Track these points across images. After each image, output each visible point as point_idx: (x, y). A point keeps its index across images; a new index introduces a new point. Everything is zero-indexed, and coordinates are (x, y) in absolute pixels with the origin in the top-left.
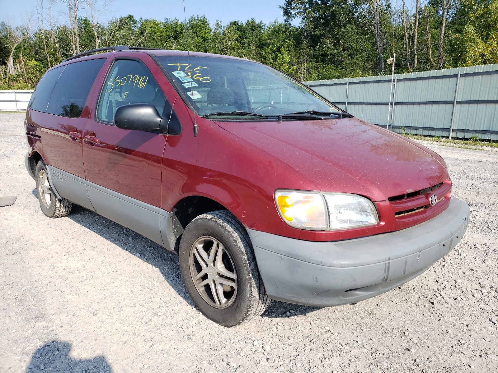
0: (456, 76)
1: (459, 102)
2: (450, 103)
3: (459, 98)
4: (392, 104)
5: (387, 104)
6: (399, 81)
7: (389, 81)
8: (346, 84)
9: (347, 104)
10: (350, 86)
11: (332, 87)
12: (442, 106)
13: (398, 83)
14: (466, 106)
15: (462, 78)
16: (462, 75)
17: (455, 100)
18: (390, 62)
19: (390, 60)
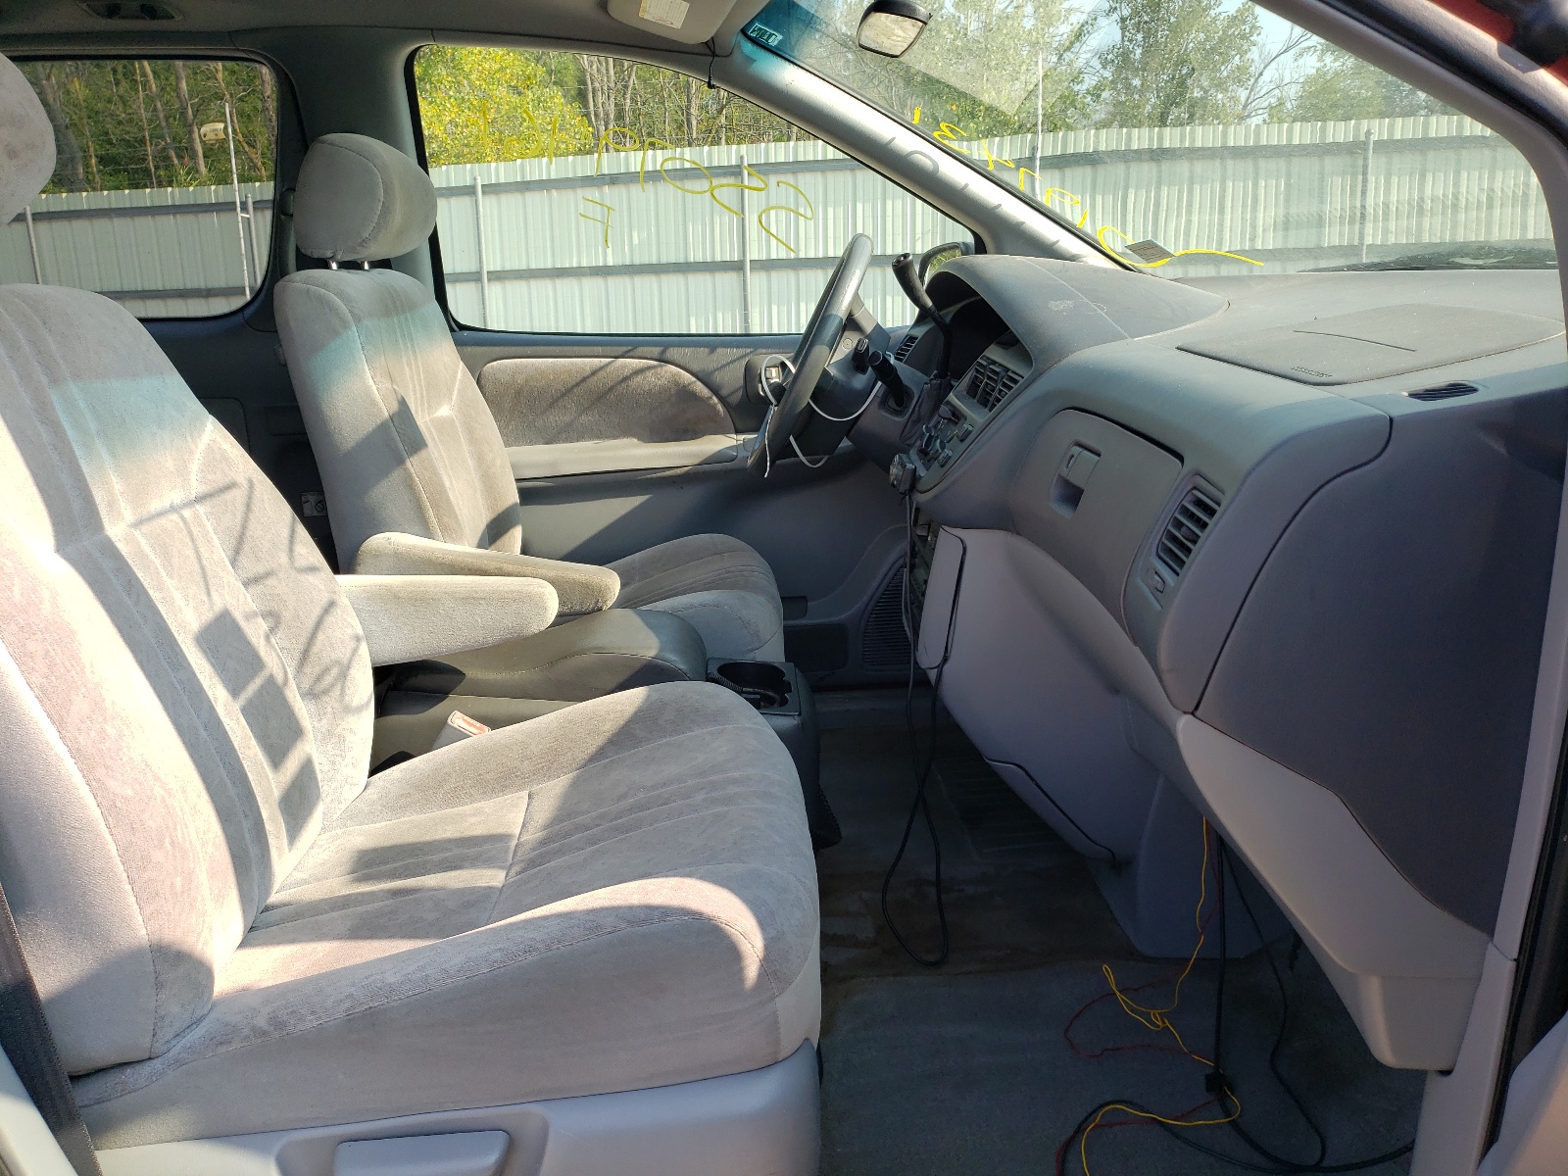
0: (469, 191)
1: (497, 276)
3: (492, 263)
15: (488, 198)
16: (491, 189)
17: (481, 267)
18: (214, 137)
19: (214, 130)
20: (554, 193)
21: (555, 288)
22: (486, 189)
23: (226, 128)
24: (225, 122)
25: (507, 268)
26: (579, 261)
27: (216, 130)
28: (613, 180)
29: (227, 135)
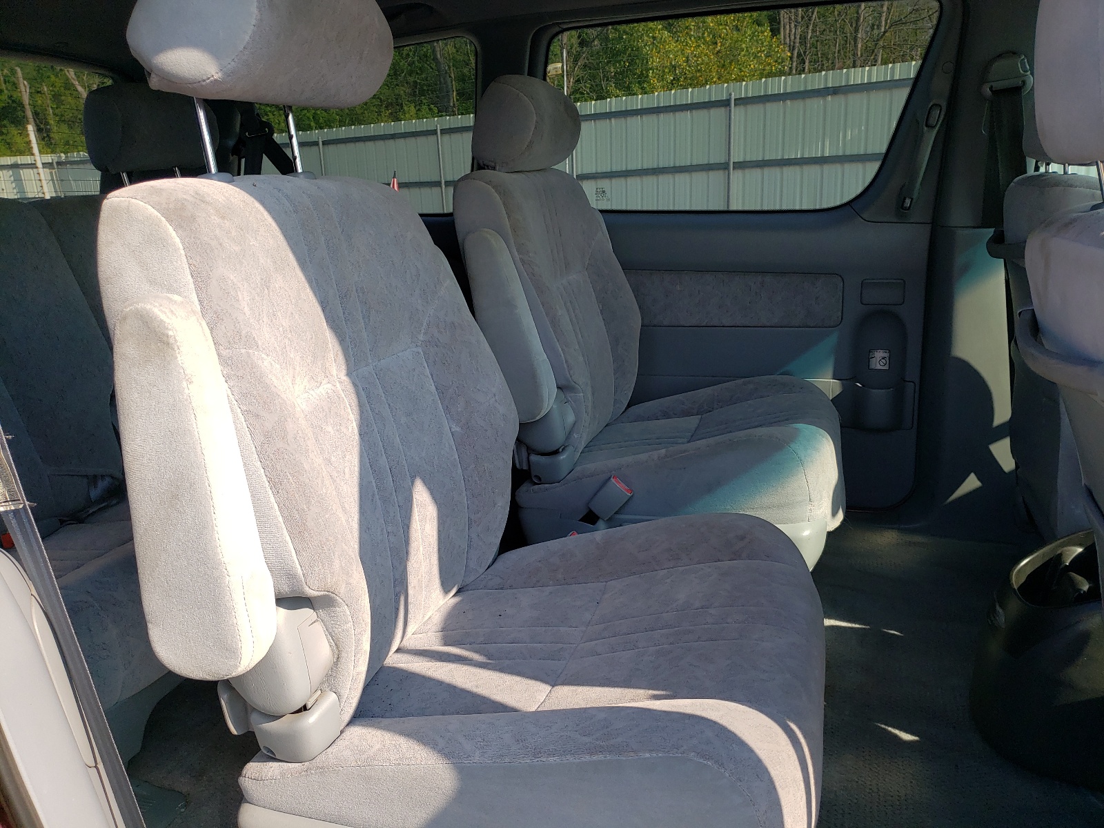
0: (725, 103)
1: (740, 166)
2: (719, 169)
3: (736, 157)
8: (434, 132)
10: (445, 137)
12: (700, 177)
14: (756, 173)
15: (738, 108)
16: (741, 101)
17: (729, 159)
18: (555, 73)
19: (555, 68)
20: (788, 102)
21: (782, 173)
22: (737, 102)
23: (563, 65)
24: (563, 62)
25: (748, 159)
26: (803, 154)
27: (556, 68)
28: (835, 91)
29: (563, 71)
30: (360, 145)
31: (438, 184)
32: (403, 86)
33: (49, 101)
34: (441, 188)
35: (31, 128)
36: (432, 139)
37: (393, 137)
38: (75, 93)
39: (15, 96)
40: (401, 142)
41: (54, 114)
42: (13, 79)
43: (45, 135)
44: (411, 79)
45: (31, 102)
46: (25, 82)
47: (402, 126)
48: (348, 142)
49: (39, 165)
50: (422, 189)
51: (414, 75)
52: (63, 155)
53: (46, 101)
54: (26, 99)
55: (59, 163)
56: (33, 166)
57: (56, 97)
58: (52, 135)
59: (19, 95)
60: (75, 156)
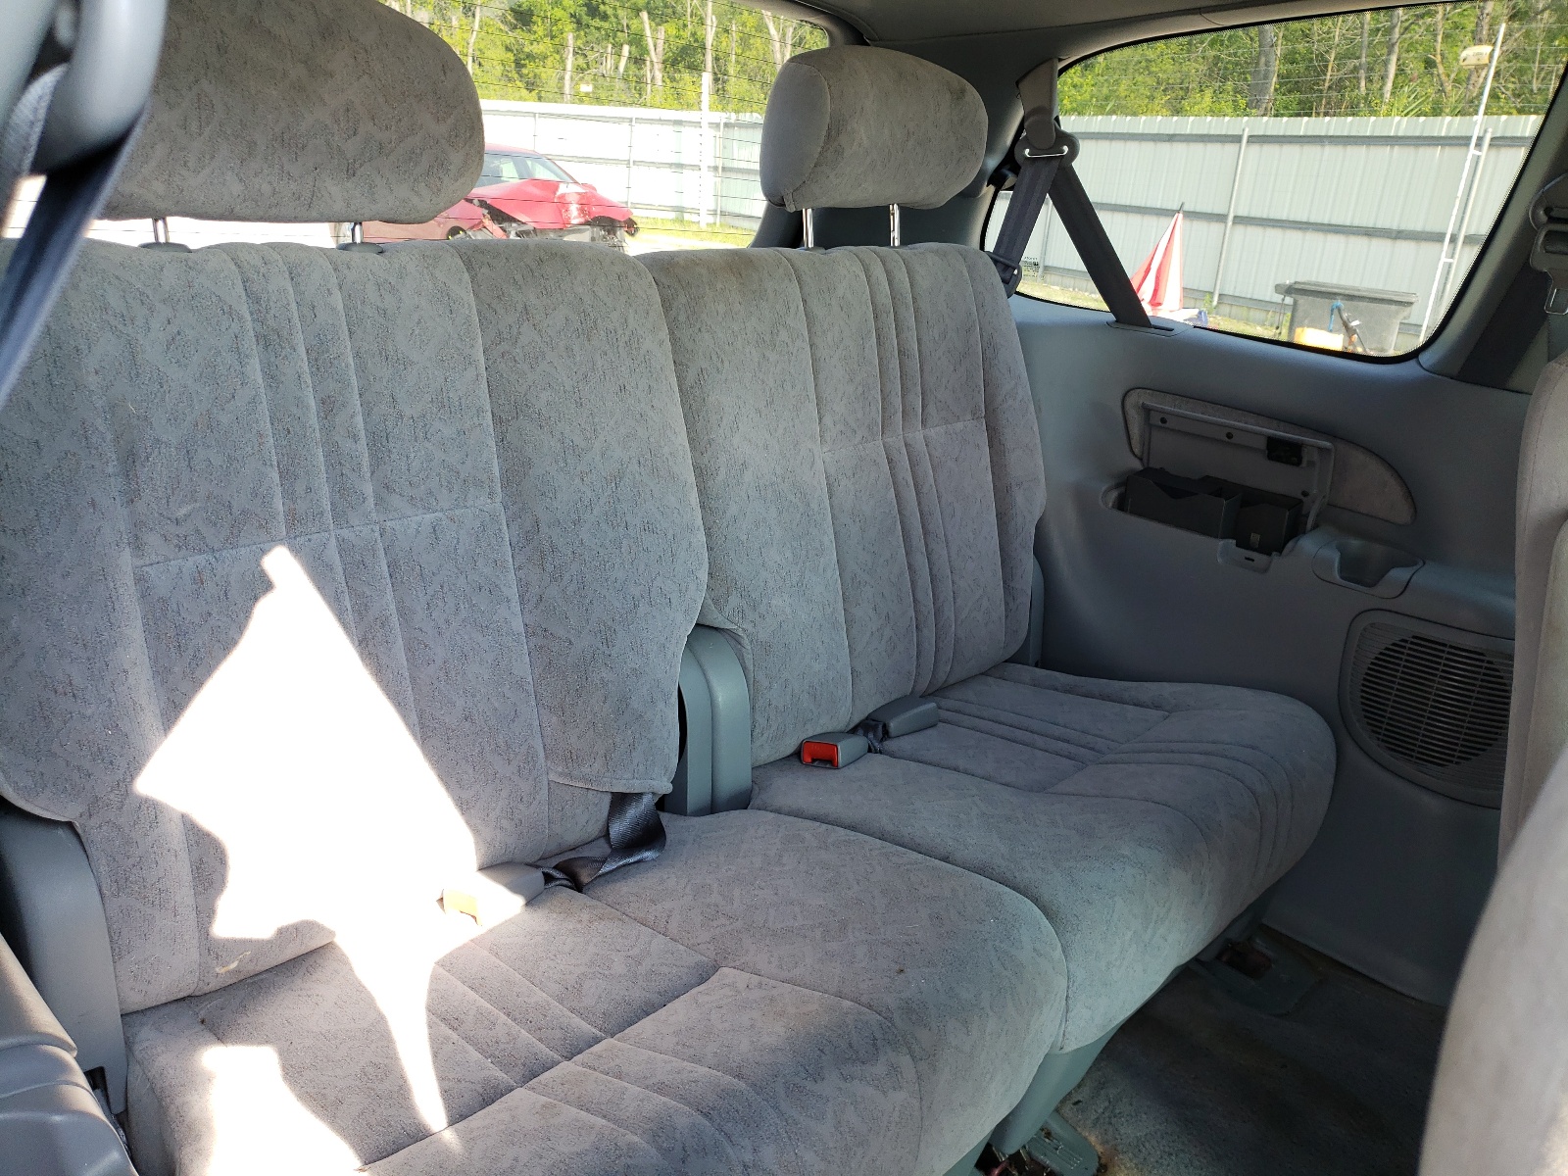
4: (1453, 239)
5: (1438, 238)
6: (1498, 146)
7: (1463, 141)
8: (1237, 139)
9: (1234, 223)
10: (1255, 148)
11: (1165, 147)
13: (1494, 151)
18: (1474, 62)
19: (1478, 54)
23: (1494, 50)
24: (1493, 46)
27: (1480, 54)
29: (1491, 61)
30: (1118, 145)
31: (1221, 218)
32: (1196, 61)
33: (734, 45)
34: (1226, 227)
35: (707, 78)
36: (1231, 148)
37: (1171, 138)
38: (766, 36)
39: (699, 34)
40: (1180, 148)
41: (737, 62)
42: (700, 12)
43: (720, 87)
44: (1212, 53)
45: (714, 44)
46: (714, 17)
47: (1189, 124)
48: (1101, 139)
49: (705, 124)
50: (1195, 223)
51: (1218, 46)
52: (733, 114)
53: (732, 44)
54: (709, 41)
55: (727, 125)
56: (698, 124)
57: (745, 41)
58: (727, 88)
59: (704, 32)
60: (745, 117)
